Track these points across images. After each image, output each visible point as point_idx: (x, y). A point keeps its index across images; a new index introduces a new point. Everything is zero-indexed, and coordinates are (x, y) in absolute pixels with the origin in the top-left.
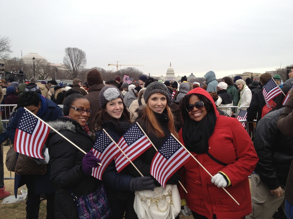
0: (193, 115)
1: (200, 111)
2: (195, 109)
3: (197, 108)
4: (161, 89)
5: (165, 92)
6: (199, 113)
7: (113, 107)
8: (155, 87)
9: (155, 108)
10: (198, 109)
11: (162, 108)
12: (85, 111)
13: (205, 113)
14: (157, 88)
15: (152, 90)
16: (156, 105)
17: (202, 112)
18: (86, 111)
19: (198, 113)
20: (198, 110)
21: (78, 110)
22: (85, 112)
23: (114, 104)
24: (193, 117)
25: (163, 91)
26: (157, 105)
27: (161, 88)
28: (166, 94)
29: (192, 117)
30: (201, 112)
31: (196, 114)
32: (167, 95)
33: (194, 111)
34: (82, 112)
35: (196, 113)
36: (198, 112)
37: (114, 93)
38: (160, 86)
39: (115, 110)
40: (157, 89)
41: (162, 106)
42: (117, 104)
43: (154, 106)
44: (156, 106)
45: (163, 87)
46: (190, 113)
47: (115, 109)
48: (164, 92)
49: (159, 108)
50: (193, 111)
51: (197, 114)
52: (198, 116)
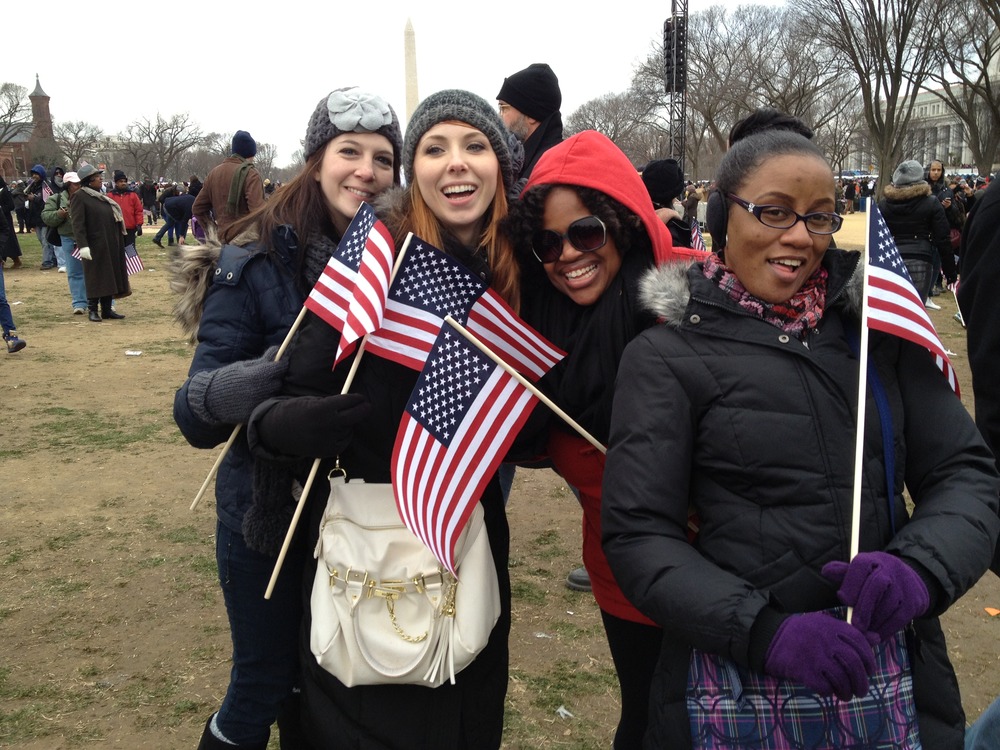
0: (562, 274)
1: (592, 258)
2: (569, 251)
5: (478, 114)
6: (585, 267)
12: (799, 218)
13: (613, 262)
17: (598, 262)
18: (805, 220)
19: (581, 268)
21: (759, 212)
22: (801, 225)
23: (357, 153)
24: (565, 286)
27: (462, 100)
31: (573, 274)
32: (494, 132)
33: (563, 261)
34: (783, 225)
37: (369, 107)
39: (353, 178)
51: (580, 273)
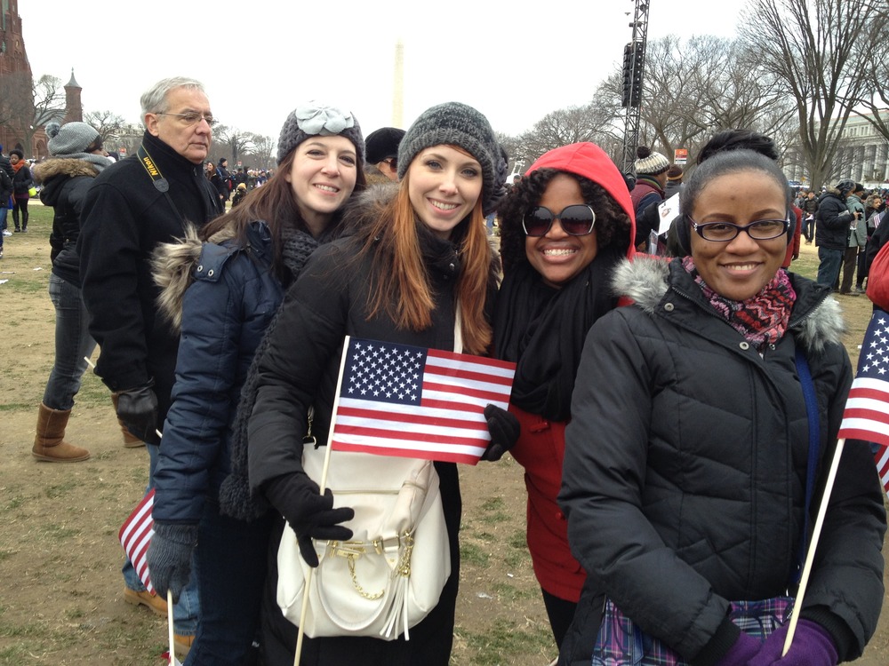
0: (542, 250)
1: (574, 243)
2: (557, 230)
4: (467, 132)
5: (480, 146)
7: (318, 161)
8: (447, 120)
9: (429, 199)
13: (588, 253)
14: (454, 126)
15: (433, 129)
16: (436, 187)
17: (579, 247)
18: (747, 229)
19: (561, 249)
23: (323, 154)
25: (474, 140)
27: (471, 127)
28: (483, 154)
32: (488, 162)
38: (466, 120)
39: (320, 175)
40: (450, 130)
45: (479, 127)
48: (476, 146)
49: (445, 203)
51: (558, 252)
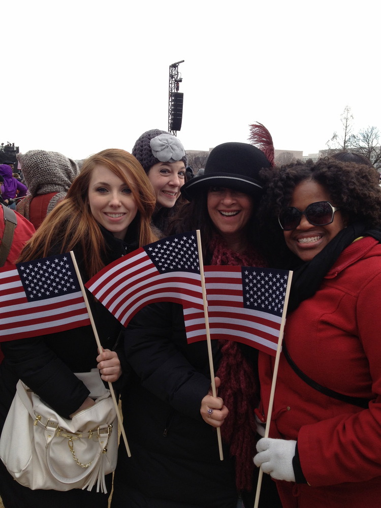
0: (296, 240)
1: (320, 231)
3: (310, 222)
6: (314, 236)
7: (167, 178)
9: (105, 213)
10: (311, 226)
11: (125, 214)
16: (106, 205)
19: (311, 237)
20: (311, 228)
23: (169, 172)
24: (296, 247)
26: (110, 204)
29: (291, 245)
30: (321, 236)
31: (305, 240)
33: (299, 230)
35: (307, 237)
36: (311, 233)
37: (175, 147)
39: (167, 186)
41: (122, 210)
42: (176, 175)
43: (102, 208)
44: (108, 210)
46: (287, 233)
47: (168, 183)
49: (116, 214)
50: (298, 227)
51: (309, 239)
52: (310, 244)
